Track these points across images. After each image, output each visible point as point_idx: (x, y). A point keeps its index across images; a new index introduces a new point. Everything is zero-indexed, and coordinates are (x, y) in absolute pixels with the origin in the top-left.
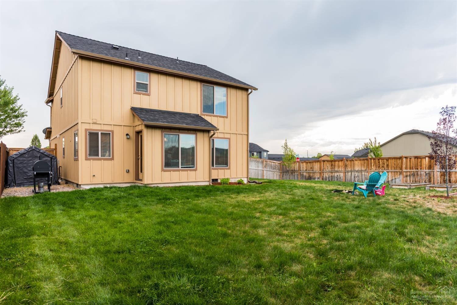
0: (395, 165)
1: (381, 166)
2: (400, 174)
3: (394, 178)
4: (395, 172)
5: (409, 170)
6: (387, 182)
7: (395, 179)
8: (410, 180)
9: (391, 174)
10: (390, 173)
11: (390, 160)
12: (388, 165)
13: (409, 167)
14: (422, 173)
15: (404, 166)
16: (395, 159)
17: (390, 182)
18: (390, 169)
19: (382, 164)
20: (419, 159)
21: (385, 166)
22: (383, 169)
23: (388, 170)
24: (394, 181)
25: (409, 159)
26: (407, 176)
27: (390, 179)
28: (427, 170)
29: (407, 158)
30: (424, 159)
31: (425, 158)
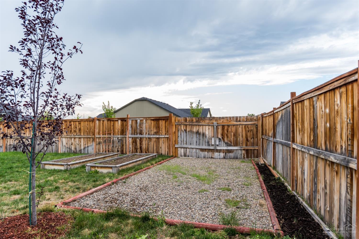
0: (87, 129)
1: (73, 131)
2: (93, 141)
3: (86, 146)
4: (87, 138)
5: (101, 136)
6: (79, 151)
7: (88, 147)
8: (103, 148)
9: (84, 140)
10: (82, 139)
11: (82, 123)
12: (80, 130)
13: (101, 132)
14: (115, 138)
15: (97, 131)
16: (88, 121)
17: (82, 150)
18: (82, 134)
19: (74, 128)
20: (111, 122)
21: (78, 131)
22: (75, 134)
23: (81, 135)
24: (86, 149)
25: (102, 122)
26: (99, 143)
27: (82, 148)
28: (119, 136)
29: (100, 121)
30: (117, 122)
31: (118, 120)
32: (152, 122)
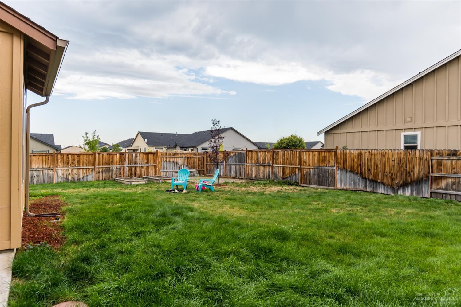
0: (87, 161)
1: (70, 163)
2: (92, 171)
3: (85, 175)
4: (86, 168)
5: (101, 166)
6: (78, 180)
7: (87, 176)
8: (103, 176)
9: (83, 170)
10: (81, 170)
11: (81, 156)
12: (78, 162)
13: (101, 163)
14: (114, 168)
15: (97, 162)
16: (87, 155)
17: (81, 179)
18: (81, 165)
19: (72, 160)
20: (111, 155)
21: (76, 162)
22: (73, 166)
23: (79, 166)
24: (85, 178)
25: (101, 155)
26: (99, 172)
27: (81, 177)
28: (118, 166)
29: (100, 154)
30: (116, 156)
31: (117, 154)
32: (144, 155)
